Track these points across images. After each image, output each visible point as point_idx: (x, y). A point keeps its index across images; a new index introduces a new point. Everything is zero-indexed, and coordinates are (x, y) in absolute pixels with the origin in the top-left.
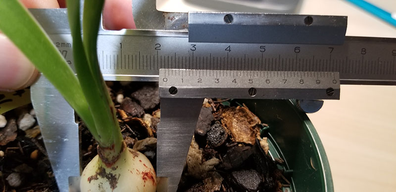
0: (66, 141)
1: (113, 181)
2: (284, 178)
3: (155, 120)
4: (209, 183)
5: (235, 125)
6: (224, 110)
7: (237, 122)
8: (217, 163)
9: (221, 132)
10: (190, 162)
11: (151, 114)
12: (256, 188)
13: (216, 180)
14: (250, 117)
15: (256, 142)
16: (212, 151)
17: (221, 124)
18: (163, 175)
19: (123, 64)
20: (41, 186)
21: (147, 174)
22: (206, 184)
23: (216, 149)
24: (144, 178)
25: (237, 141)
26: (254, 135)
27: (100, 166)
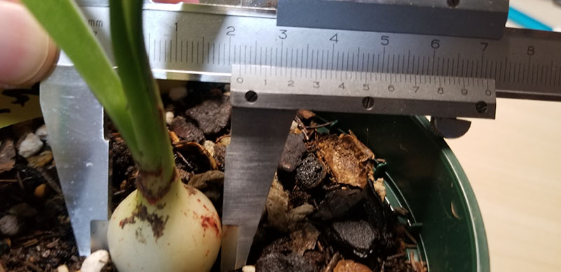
0: (89, 166)
1: (158, 225)
2: (409, 235)
3: (219, 149)
4: (299, 238)
5: (337, 161)
6: (321, 138)
7: (340, 157)
8: (311, 210)
9: (316, 168)
10: (271, 207)
11: (214, 141)
12: (368, 247)
13: (309, 235)
14: (359, 150)
15: (368, 184)
16: (303, 195)
17: (316, 156)
18: (231, 222)
19: (179, 54)
20: (49, 236)
21: (208, 219)
22: (295, 239)
23: (308, 191)
24: (204, 225)
25: (340, 182)
26: (365, 174)
27: (139, 203)
